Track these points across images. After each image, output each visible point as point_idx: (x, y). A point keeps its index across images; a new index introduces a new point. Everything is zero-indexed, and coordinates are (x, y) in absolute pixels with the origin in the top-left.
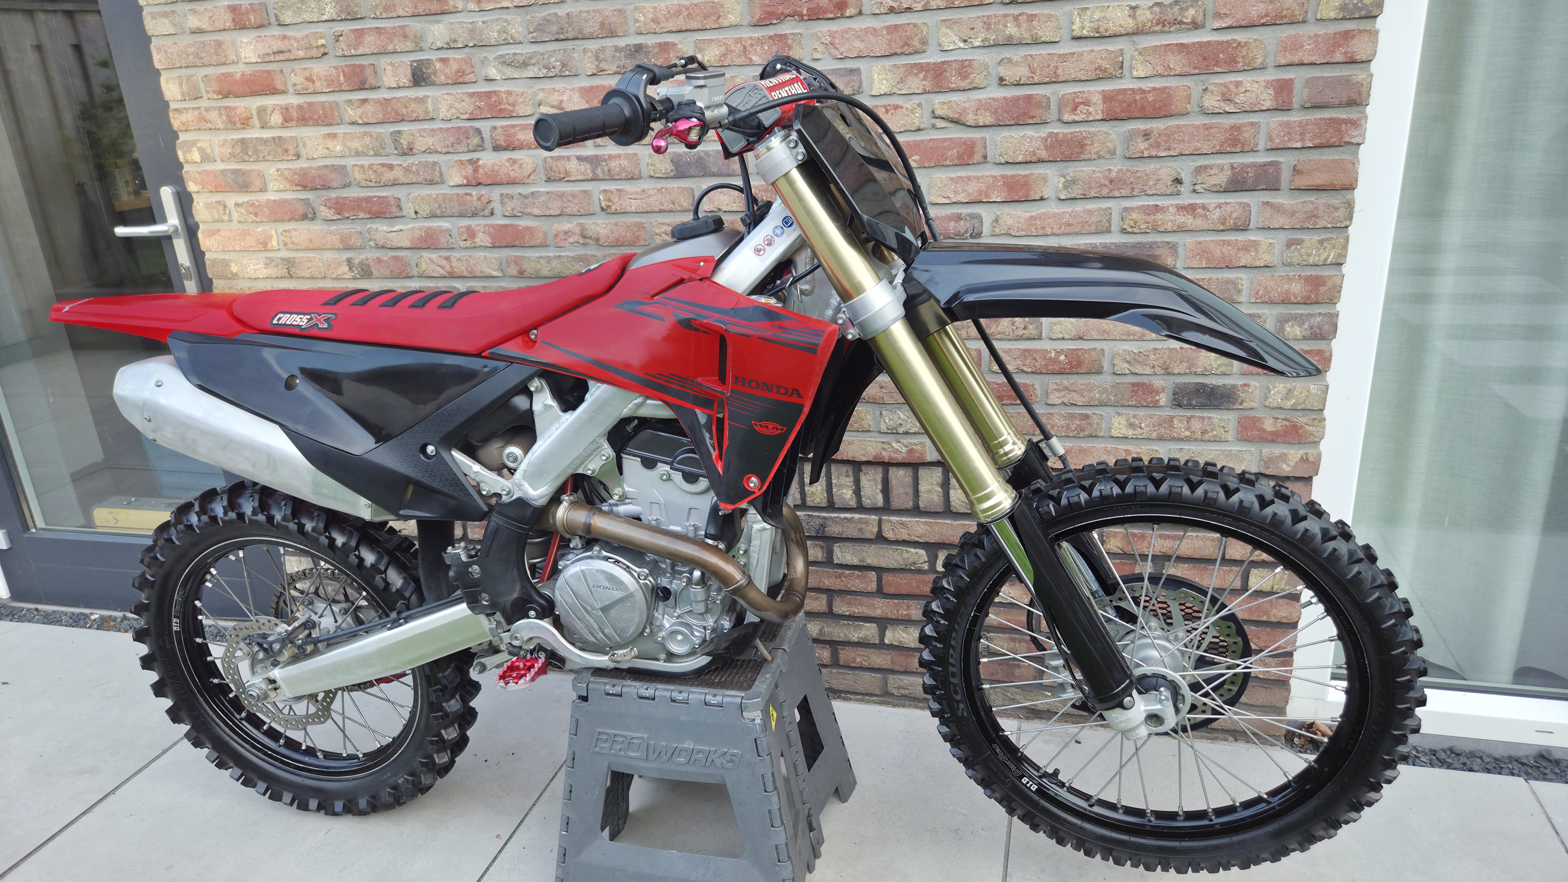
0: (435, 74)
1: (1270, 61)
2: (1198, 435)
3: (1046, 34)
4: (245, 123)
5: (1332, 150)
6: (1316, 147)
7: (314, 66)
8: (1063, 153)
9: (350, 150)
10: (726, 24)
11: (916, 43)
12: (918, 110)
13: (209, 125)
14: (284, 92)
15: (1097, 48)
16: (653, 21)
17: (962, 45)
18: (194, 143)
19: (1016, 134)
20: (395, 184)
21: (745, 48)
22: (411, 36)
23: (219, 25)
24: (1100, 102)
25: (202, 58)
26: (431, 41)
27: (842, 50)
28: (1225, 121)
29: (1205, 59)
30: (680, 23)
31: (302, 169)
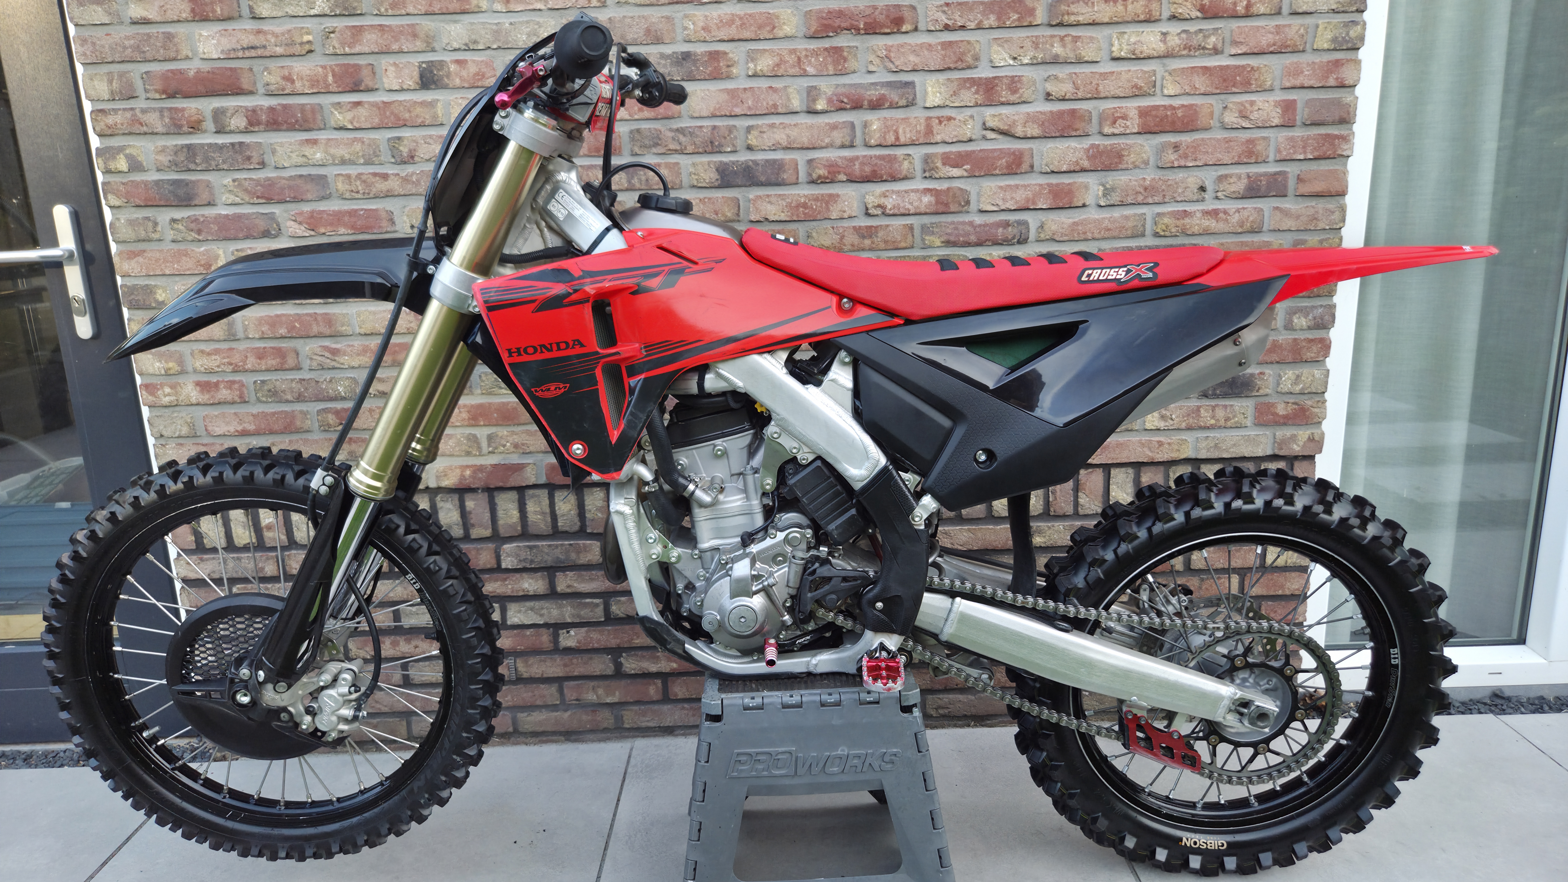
0: (448, 75)
1: (1277, 84)
2: (1222, 423)
3: (1088, 53)
4: (195, 127)
5: (1328, 161)
6: (1315, 159)
7: (294, 64)
8: (1103, 163)
9: (333, 157)
10: (781, 34)
11: (969, 59)
12: (971, 121)
13: (145, 129)
14: (251, 93)
15: (1133, 68)
16: (703, 29)
17: (1011, 62)
18: (121, 149)
19: (1061, 145)
20: (389, 195)
21: (799, 59)
22: (422, 35)
23: (172, 15)
24: (1136, 117)
25: (144, 52)
26: (445, 41)
27: (897, 63)
28: (1241, 135)
29: (1225, 80)
30: (733, 32)
31: (268, 179)
